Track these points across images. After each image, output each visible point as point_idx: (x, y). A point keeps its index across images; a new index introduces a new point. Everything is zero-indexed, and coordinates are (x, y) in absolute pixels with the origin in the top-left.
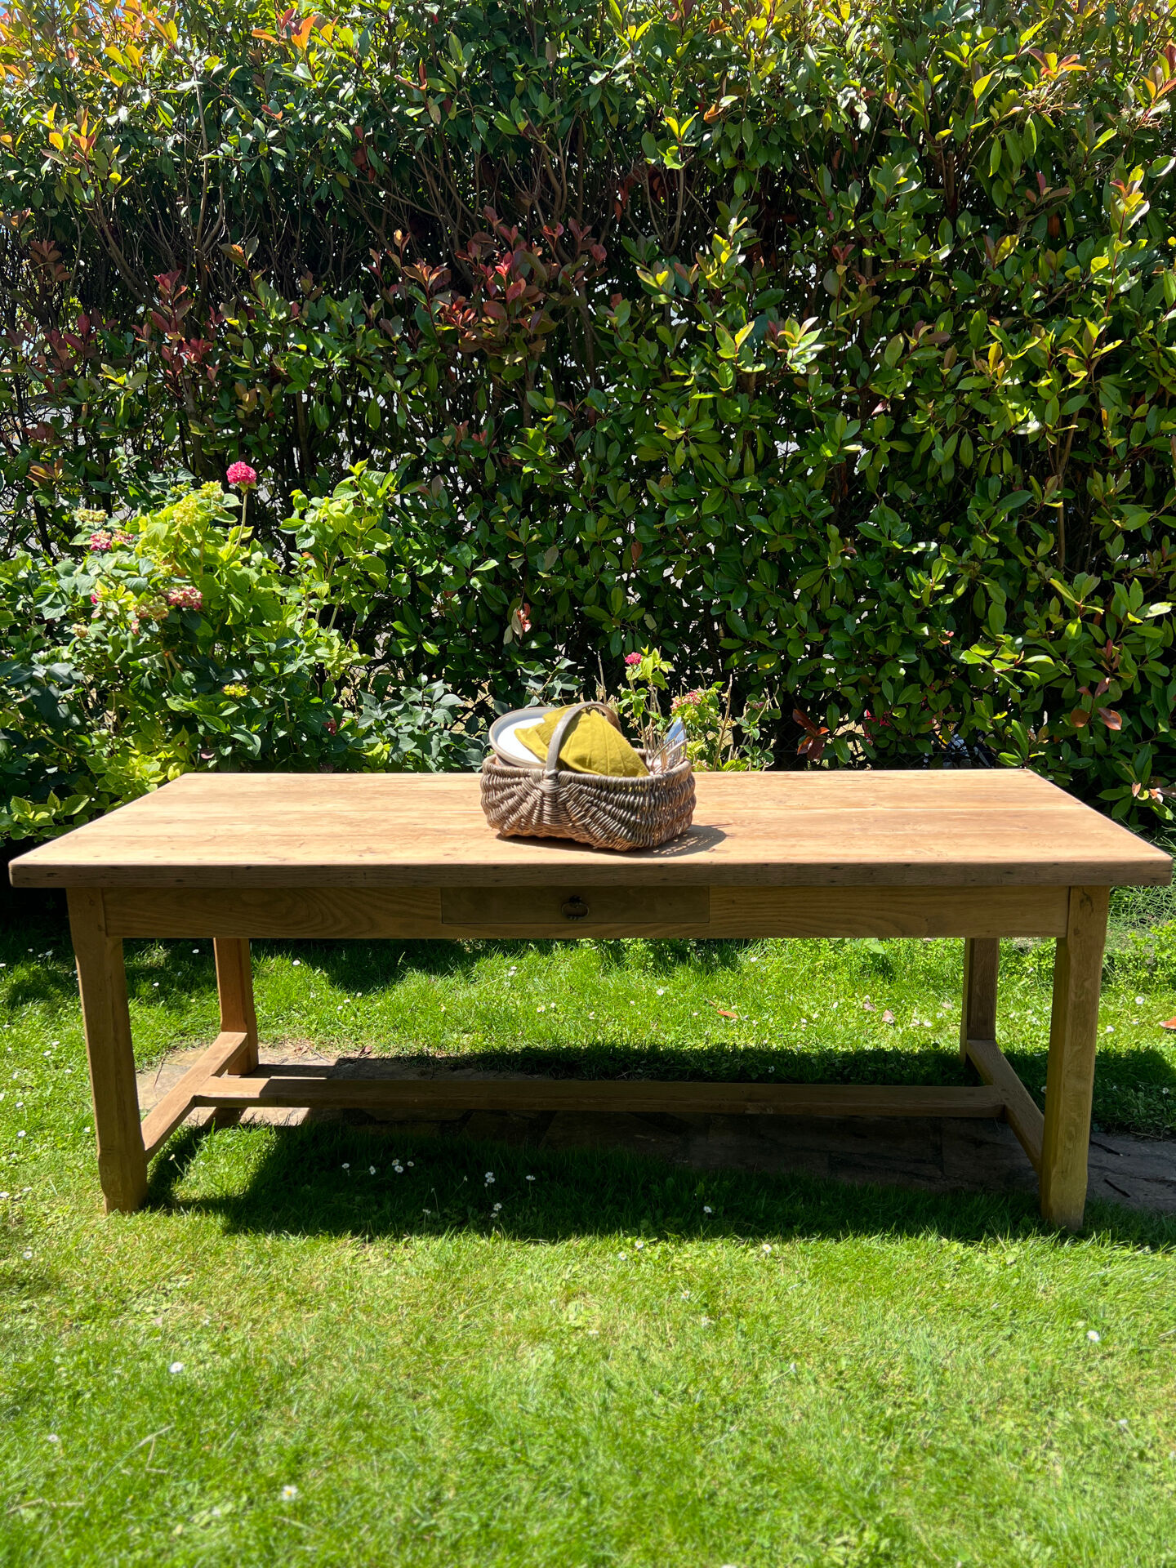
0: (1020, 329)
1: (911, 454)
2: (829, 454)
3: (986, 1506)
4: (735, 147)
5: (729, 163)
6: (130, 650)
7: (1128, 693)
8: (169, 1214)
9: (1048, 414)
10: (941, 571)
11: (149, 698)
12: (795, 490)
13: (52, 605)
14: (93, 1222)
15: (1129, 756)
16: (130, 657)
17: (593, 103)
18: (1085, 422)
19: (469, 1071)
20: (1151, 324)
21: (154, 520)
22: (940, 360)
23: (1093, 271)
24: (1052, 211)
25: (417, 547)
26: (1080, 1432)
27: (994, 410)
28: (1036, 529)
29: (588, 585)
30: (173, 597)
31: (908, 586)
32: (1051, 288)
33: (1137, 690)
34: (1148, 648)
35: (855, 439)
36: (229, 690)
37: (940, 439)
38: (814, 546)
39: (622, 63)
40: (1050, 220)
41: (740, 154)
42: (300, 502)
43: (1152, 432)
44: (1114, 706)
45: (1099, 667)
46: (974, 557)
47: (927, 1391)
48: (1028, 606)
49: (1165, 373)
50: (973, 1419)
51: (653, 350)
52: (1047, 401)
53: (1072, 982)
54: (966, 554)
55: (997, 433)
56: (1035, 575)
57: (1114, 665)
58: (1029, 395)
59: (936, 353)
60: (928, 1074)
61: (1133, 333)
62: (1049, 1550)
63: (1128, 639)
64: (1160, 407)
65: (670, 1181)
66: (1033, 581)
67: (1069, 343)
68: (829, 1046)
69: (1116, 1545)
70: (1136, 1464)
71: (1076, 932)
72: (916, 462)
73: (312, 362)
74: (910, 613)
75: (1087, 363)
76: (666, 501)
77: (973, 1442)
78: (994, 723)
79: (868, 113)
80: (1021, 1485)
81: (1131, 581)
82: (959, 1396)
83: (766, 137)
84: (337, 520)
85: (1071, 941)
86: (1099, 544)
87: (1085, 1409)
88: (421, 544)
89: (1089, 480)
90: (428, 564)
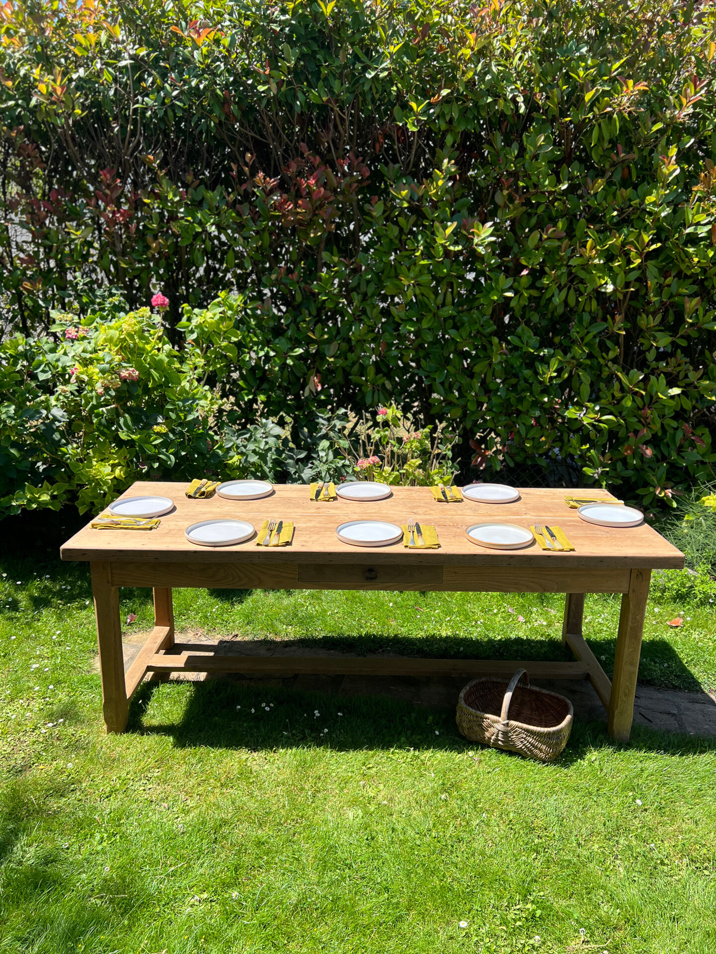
0: (604, 232)
1: (540, 298)
2: (496, 298)
3: (586, 889)
4: (448, 118)
5: (444, 127)
6: (94, 402)
7: (655, 436)
8: (143, 735)
9: (618, 281)
10: (554, 365)
11: (106, 431)
12: (475, 316)
13: (44, 371)
14: (100, 739)
15: (653, 470)
16: (94, 407)
17: (366, 88)
18: (637, 285)
19: (294, 648)
20: (677, 235)
21: (110, 328)
22: (560, 247)
23: (647, 202)
24: (625, 165)
25: (255, 339)
26: (631, 850)
27: (588, 276)
28: (609, 343)
29: (354, 364)
30: (123, 374)
31: (536, 373)
32: (622, 209)
33: (660, 434)
34: (667, 411)
35: (510, 289)
36: (157, 428)
37: (557, 291)
38: (484, 348)
39: (383, 65)
40: (623, 169)
41: (451, 121)
42: (187, 312)
43: (674, 293)
44: (646, 443)
45: (640, 421)
46: (573, 358)
47: (555, 830)
48: (602, 385)
49: (683, 261)
50: (579, 844)
51: (396, 230)
52: (617, 274)
53: (630, 616)
54: (569, 355)
55: (589, 289)
56: (607, 369)
57: (648, 421)
58: (607, 269)
59: (557, 243)
60: (545, 652)
61: (667, 239)
62: (618, 911)
63: (655, 406)
64: (680, 279)
65: (413, 715)
66: (605, 374)
67: (632, 243)
68: (491, 635)
69: (650, 908)
70: (660, 867)
71: (634, 591)
72: (543, 302)
73: (195, 228)
74: (537, 388)
75: (640, 254)
76: (402, 320)
77: (578, 856)
78: (581, 450)
79: (524, 102)
80: (603, 878)
81: (659, 375)
82: (571, 832)
83: (465, 112)
84: (211, 324)
85: (631, 595)
86: (642, 353)
87: (633, 838)
88: (258, 338)
89: (639, 317)
90: (262, 349)
